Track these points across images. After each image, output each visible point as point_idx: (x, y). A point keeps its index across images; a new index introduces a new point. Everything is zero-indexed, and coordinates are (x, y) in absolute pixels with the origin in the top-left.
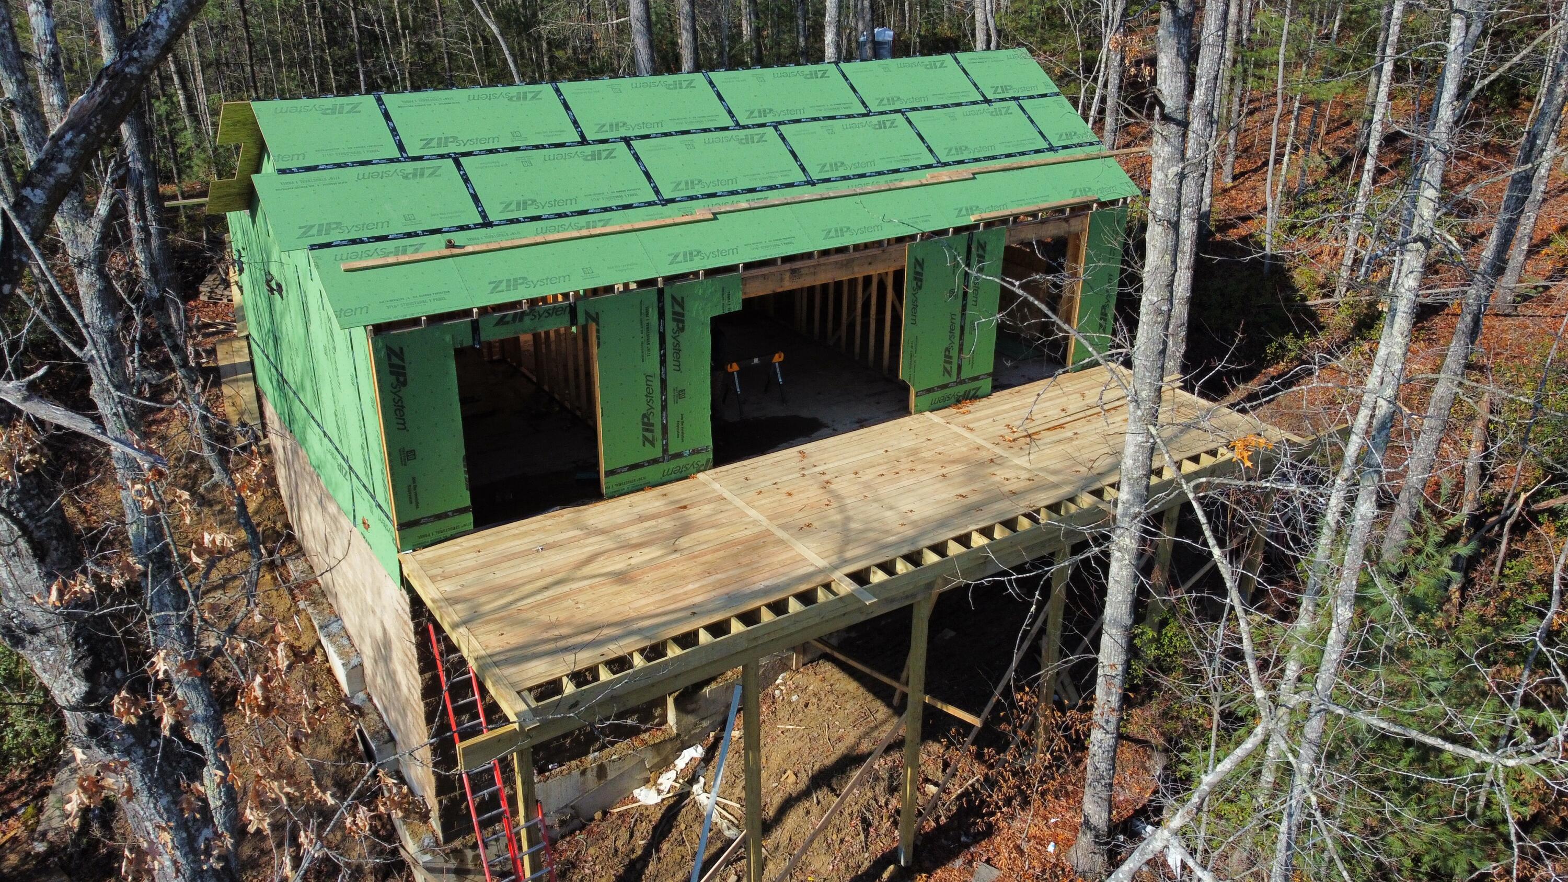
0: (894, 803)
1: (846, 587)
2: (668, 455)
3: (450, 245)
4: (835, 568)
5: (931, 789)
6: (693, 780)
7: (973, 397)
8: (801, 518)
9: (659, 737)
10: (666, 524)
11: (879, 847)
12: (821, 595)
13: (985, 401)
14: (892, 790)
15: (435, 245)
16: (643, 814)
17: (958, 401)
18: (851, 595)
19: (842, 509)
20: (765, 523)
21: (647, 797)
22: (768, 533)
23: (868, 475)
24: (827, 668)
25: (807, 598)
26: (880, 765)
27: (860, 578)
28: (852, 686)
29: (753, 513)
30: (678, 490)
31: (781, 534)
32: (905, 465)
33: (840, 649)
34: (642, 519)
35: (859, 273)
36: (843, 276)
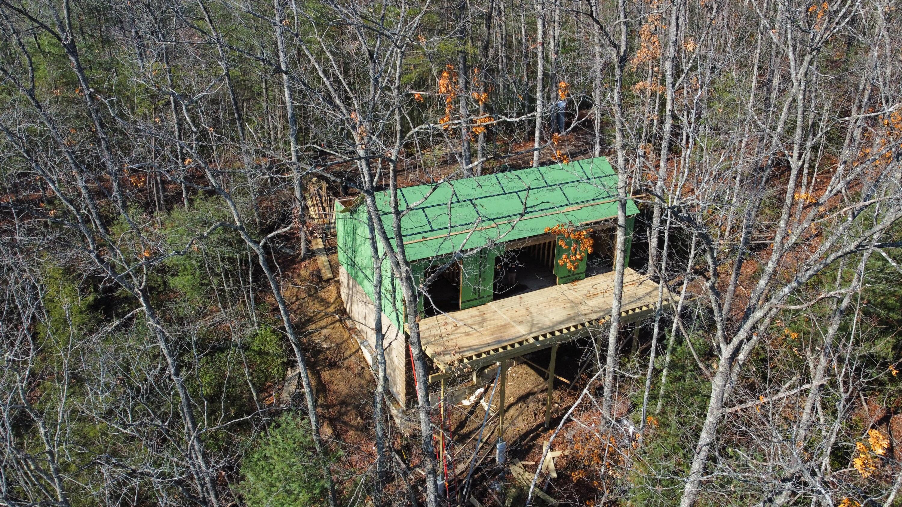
0: (544, 408)
1: (532, 341)
2: (480, 297)
3: (423, 238)
4: (529, 334)
5: (556, 405)
6: (481, 398)
7: (579, 279)
8: (520, 319)
9: (470, 384)
10: (479, 319)
11: (539, 421)
12: (525, 343)
13: (582, 281)
14: (544, 405)
15: (419, 238)
16: (465, 408)
17: (573, 281)
18: (533, 343)
19: (532, 317)
20: (509, 320)
21: (466, 403)
22: (509, 324)
23: (541, 306)
24: (525, 366)
25: (521, 343)
26: (540, 396)
27: (536, 338)
28: (533, 373)
29: (505, 317)
30: (481, 308)
31: (513, 324)
32: (553, 303)
33: (530, 360)
34: (472, 317)
35: (541, 242)
36: (536, 243)
